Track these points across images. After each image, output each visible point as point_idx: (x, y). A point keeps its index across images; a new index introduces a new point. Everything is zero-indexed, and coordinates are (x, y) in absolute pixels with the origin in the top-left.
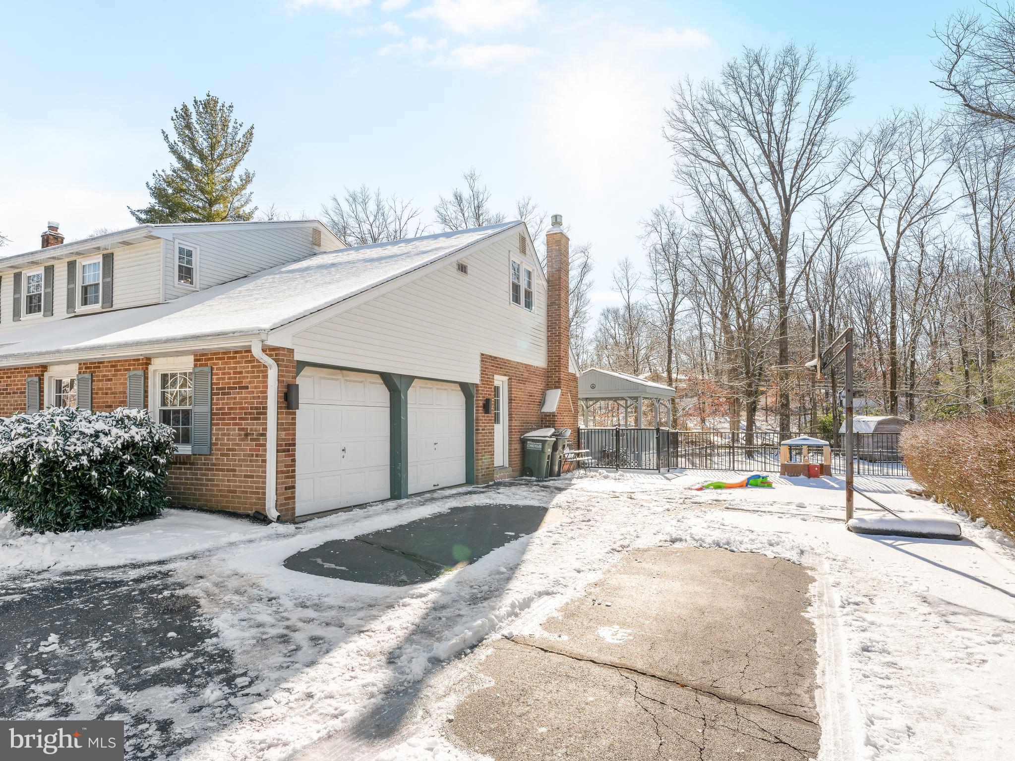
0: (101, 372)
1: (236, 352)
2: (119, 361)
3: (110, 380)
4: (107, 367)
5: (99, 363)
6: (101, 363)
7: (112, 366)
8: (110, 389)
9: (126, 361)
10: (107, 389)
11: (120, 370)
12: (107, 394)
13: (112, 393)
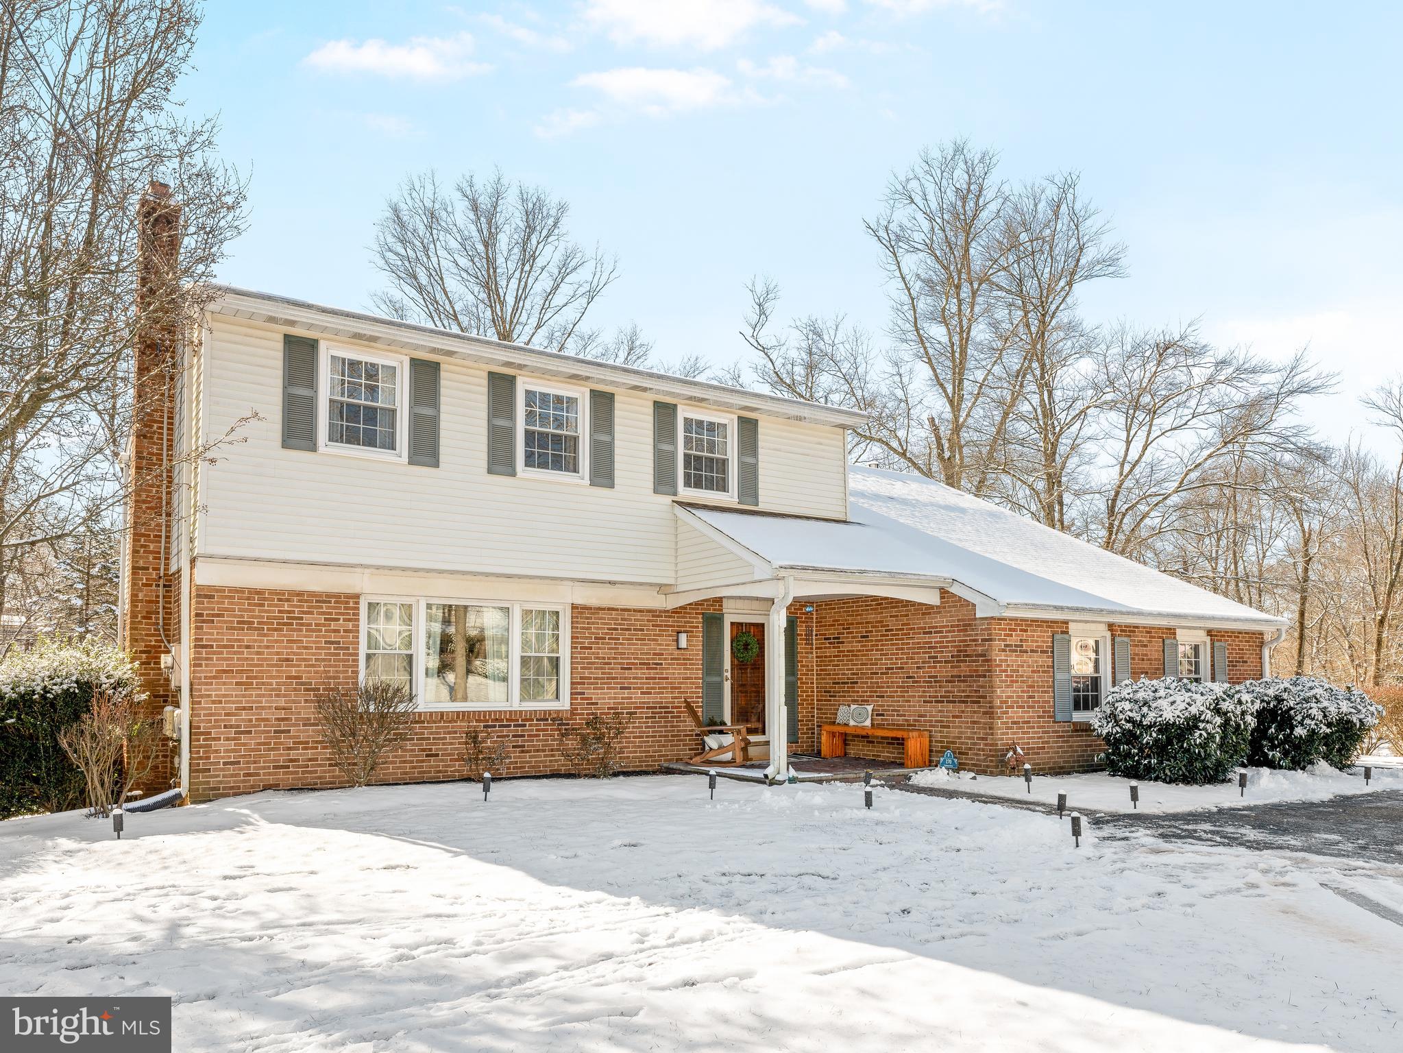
0: (1137, 636)
1: (1240, 633)
2: (1153, 628)
3: (1146, 646)
4: (1142, 632)
5: (1134, 627)
6: (1137, 627)
7: (1148, 632)
8: (1146, 655)
9: (1159, 628)
10: (1143, 655)
11: (1154, 637)
12: (1143, 660)
13: (1149, 660)
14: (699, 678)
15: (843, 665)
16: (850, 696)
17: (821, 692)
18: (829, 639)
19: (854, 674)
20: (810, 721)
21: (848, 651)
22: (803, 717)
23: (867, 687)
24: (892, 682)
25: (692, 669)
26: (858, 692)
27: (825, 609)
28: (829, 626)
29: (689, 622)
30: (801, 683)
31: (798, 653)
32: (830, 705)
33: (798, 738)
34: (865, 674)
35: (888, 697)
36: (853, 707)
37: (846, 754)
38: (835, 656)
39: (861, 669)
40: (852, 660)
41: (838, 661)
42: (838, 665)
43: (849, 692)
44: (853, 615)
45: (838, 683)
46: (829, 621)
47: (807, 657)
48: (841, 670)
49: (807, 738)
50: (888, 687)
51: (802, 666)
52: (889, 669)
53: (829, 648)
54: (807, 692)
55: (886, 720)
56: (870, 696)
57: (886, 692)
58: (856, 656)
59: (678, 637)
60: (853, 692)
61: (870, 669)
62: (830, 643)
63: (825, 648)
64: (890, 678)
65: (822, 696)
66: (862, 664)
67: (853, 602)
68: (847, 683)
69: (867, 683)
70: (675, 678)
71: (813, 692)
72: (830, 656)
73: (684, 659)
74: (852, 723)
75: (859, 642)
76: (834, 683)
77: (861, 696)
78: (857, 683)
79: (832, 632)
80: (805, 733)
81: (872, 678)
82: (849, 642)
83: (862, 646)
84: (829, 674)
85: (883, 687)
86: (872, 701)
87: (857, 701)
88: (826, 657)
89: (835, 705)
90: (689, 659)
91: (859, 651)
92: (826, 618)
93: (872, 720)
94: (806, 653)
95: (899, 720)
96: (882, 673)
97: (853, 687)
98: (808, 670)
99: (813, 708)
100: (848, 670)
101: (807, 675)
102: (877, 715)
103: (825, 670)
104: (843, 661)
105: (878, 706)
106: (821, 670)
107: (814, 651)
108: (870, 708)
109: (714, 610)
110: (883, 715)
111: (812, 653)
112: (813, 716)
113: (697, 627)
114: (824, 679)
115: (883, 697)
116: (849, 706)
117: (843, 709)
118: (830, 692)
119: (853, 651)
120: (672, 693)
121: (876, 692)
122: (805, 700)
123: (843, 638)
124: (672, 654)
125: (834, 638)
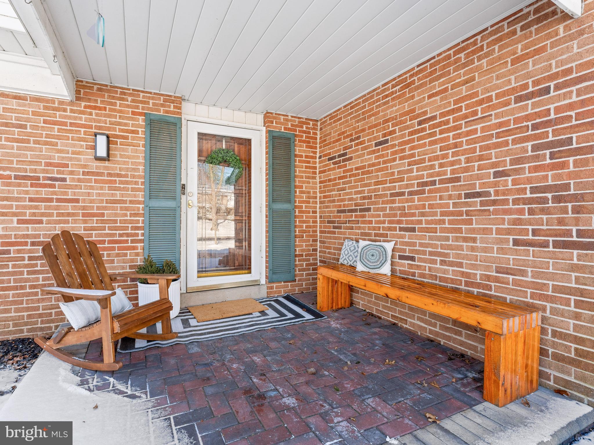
14: (139, 202)
15: (350, 188)
16: (359, 228)
17: (324, 222)
18: (334, 158)
19: (364, 198)
20: (311, 255)
21: (357, 169)
22: (303, 250)
23: (385, 216)
24: (431, 206)
25: (124, 189)
26: (370, 222)
27: (330, 124)
28: (334, 142)
29: (119, 124)
30: (300, 212)
31: (295, 176)
32: (335, 238)
33: (295, 276)
34: (380, 196)
35: (421, 230)
36: (362, 243)
37: (352, 304)
38: (340, 178)
39: (375, 190)
40: (362, 180)
41: (344, 183)
42: (344, 189)
43: (358, 222)
44: (364, 119)
45: (344, 211)
46: (334, 135)
47: (309, 183)
48: (347, 194)
49: (307, 275)
50: (423, 214)
51: (302, 192)
52: (425, 184)
53: (334, 169)
54: (308, 222)
55: (418, 267)
56: (390, 229)
57: (420, 222)
58: (368, 172)
59: (95, 141)
60: (364, 222)
61: (389, 189)
62: (334, 163)
63: (329, 170)
64: (427, 199)
65: (325, 227)
66: (377, 183)
67: (364, 102)
68: (355, 211)
69: (384, 209)
70: (92, 201)
71: (316, 222)
72: (335, 179)
73: (110, 175)
74: (360, 268)
75: (374, 152)
76: (339, 212)
77: (374, 229)
78: (368, 210)
79: (336, 149)
80: (304, 270)
81: (393, 202)
82: (359, 156)
83: (377, 158)
84: (334, 201)
85: (413, 215)
86: (394, 236)
87: (369, 235)
88: (330, 180)
89: (339, 238)
90: (119, 176)
91: (373, 165)
92: (330, 134)
93: (392, 264)
94: (308, 177)
95: (445, 272)
96: (411, 193)
97: (364, 216)
98: (309, 197)
99: (316, 241)
100: (357, 193)
101: (308, 202)
102: (401, 257)
103: (329, 196)
104: (350, 182)
105: (403, 243)
106: (325, 197)
107: (318, 176)
108: (389, 246)
109: (167, 112)
110: (412, 259)
111: (315, 178)
112: (316, 250)
113: (137, 132)
114: (327, 207)
115: (413, 230)
116: (357, 241)
117: (347, 244)
118: (333, 222)
119: (364, 167)
120: (85, 222)
121: (399, 222)
122: (304, 231)
123: (351, 152)
124: (85, 166)
125: (340, 156)
